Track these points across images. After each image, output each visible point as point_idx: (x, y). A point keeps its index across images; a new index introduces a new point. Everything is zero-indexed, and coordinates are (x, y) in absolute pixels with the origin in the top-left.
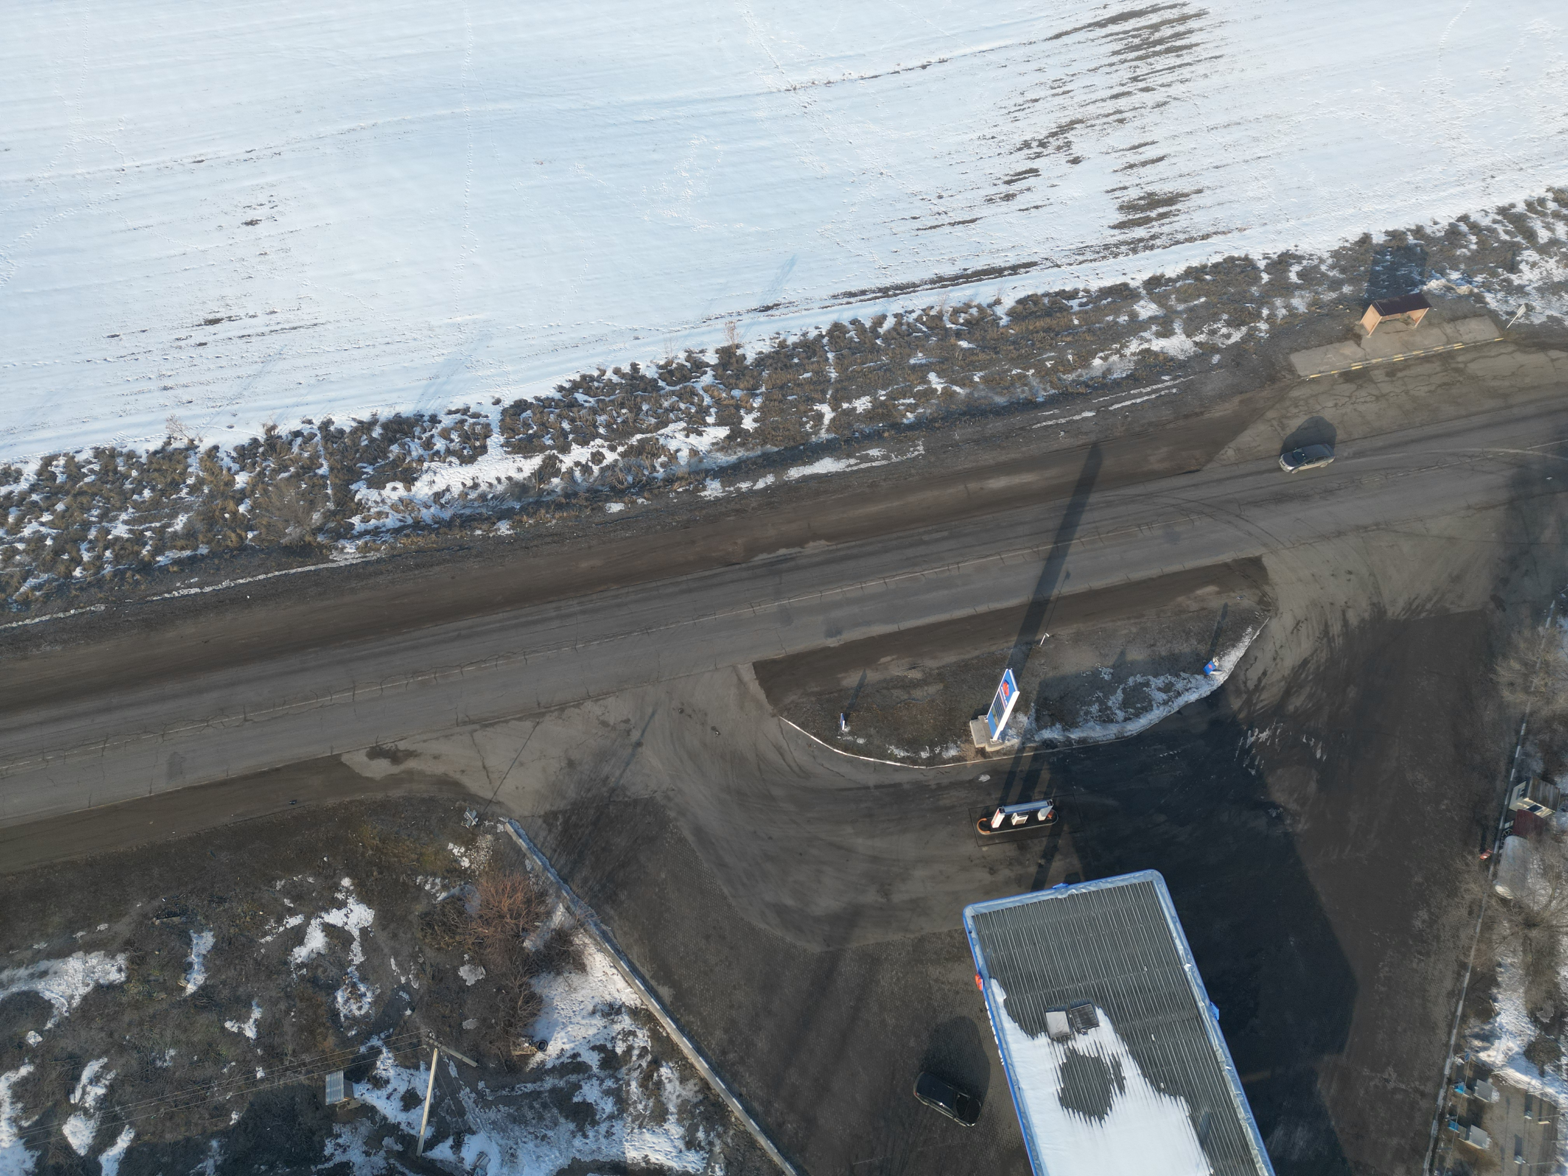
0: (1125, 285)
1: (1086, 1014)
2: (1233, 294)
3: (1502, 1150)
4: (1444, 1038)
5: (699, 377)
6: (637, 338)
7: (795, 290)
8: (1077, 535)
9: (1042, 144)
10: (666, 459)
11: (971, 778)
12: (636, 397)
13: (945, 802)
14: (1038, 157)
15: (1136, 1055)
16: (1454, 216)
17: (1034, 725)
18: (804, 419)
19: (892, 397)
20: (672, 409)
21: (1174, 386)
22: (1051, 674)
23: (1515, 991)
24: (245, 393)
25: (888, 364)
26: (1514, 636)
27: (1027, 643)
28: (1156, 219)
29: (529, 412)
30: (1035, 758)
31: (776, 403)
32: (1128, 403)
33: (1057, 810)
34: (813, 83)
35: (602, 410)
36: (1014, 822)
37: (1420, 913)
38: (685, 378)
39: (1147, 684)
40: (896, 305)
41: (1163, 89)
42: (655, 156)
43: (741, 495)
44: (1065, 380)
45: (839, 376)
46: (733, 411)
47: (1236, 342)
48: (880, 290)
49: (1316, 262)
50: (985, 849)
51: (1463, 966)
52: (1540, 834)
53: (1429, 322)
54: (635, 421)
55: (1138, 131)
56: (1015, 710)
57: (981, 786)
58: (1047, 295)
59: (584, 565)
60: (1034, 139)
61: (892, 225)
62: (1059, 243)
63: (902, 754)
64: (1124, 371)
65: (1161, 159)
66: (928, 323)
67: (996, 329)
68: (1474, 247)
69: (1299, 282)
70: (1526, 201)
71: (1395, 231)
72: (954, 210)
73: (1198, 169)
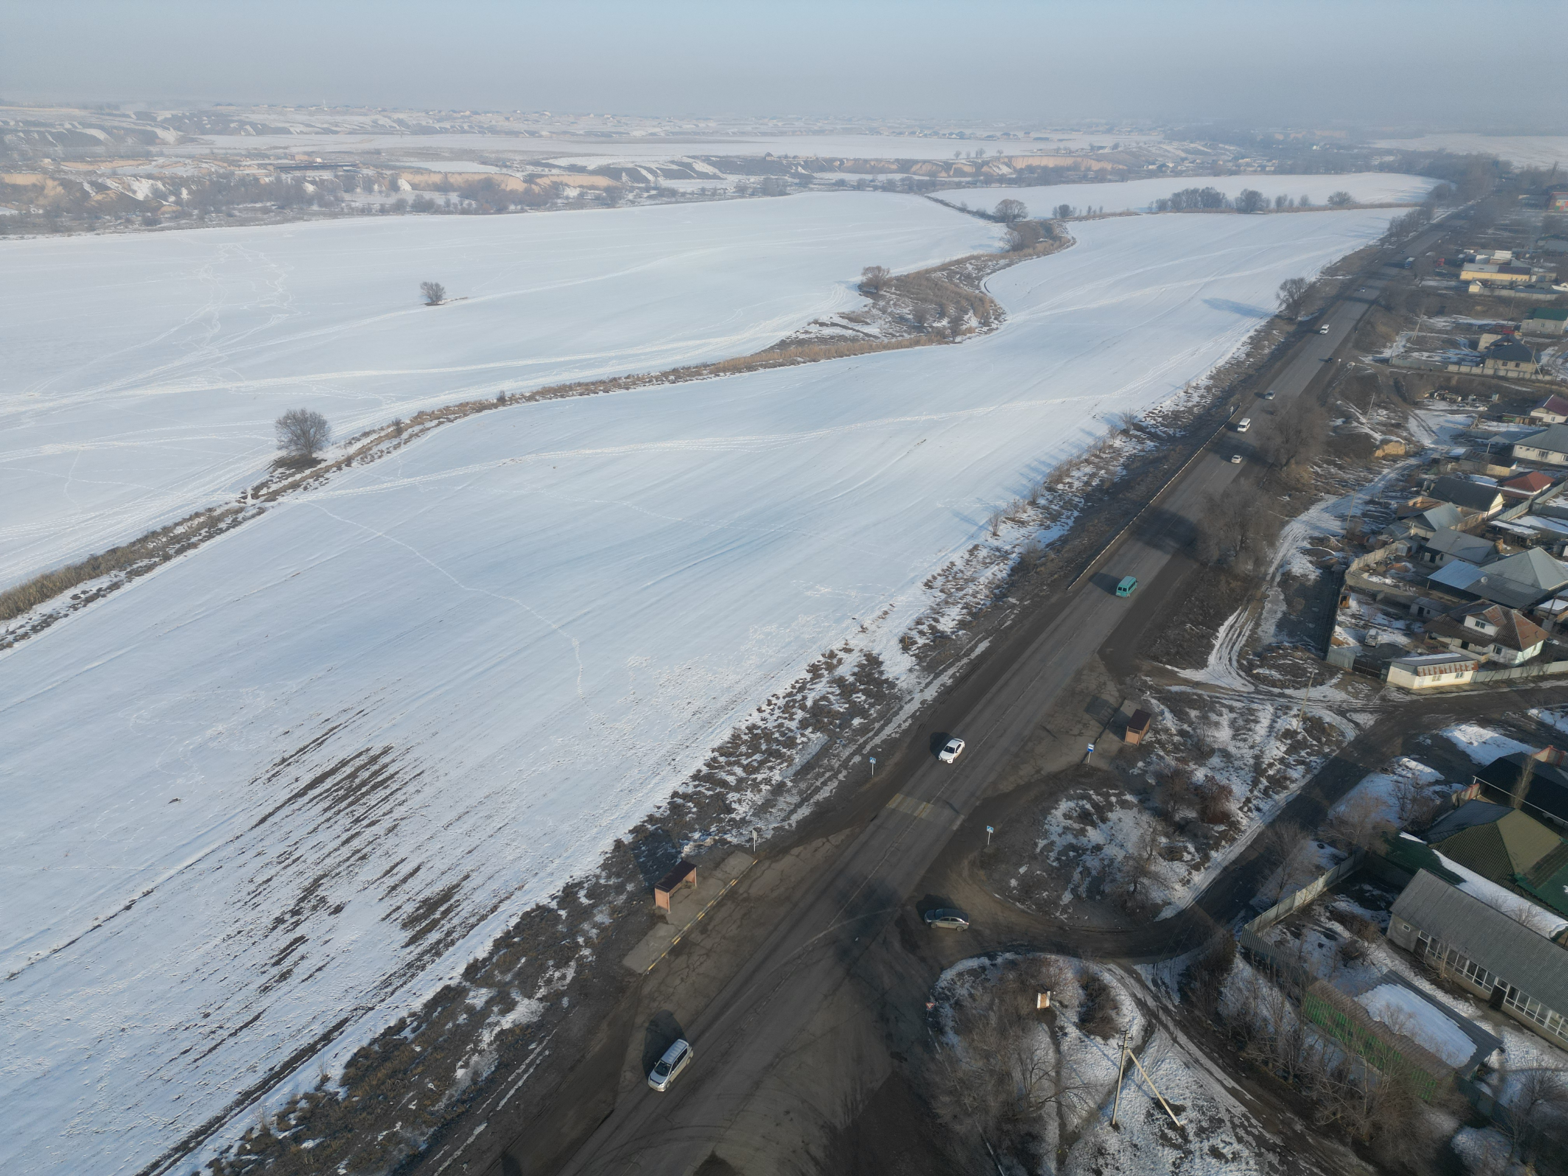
0: (447, 988)
2: (545, 942)
9: (295, 913)
14: (298, 925)
16: (667, 797)
21: (544, 1049)
26: (926, 1075)
28: (442, 918)
32: (512, 1092)
40: (205, 1154)
41: (386, 817)
44: (438, 1111)
47: (573, 978)
48: (176, 1150)
49: (594, 880)
53: (702, 877)
55: (384, 858)
58: (374, 1041)
60: (284, 913)
61: (161, 1073)
62: (361, 988)
64: (491, 1064)
65: (418, 869)
66: (254, 1149)
67: (337, 1107)
68: (695, 810)
69: (591, 902)
70: (705, 764)
71: (635, 827)
72: (229, 1019)
73: (455, 861)
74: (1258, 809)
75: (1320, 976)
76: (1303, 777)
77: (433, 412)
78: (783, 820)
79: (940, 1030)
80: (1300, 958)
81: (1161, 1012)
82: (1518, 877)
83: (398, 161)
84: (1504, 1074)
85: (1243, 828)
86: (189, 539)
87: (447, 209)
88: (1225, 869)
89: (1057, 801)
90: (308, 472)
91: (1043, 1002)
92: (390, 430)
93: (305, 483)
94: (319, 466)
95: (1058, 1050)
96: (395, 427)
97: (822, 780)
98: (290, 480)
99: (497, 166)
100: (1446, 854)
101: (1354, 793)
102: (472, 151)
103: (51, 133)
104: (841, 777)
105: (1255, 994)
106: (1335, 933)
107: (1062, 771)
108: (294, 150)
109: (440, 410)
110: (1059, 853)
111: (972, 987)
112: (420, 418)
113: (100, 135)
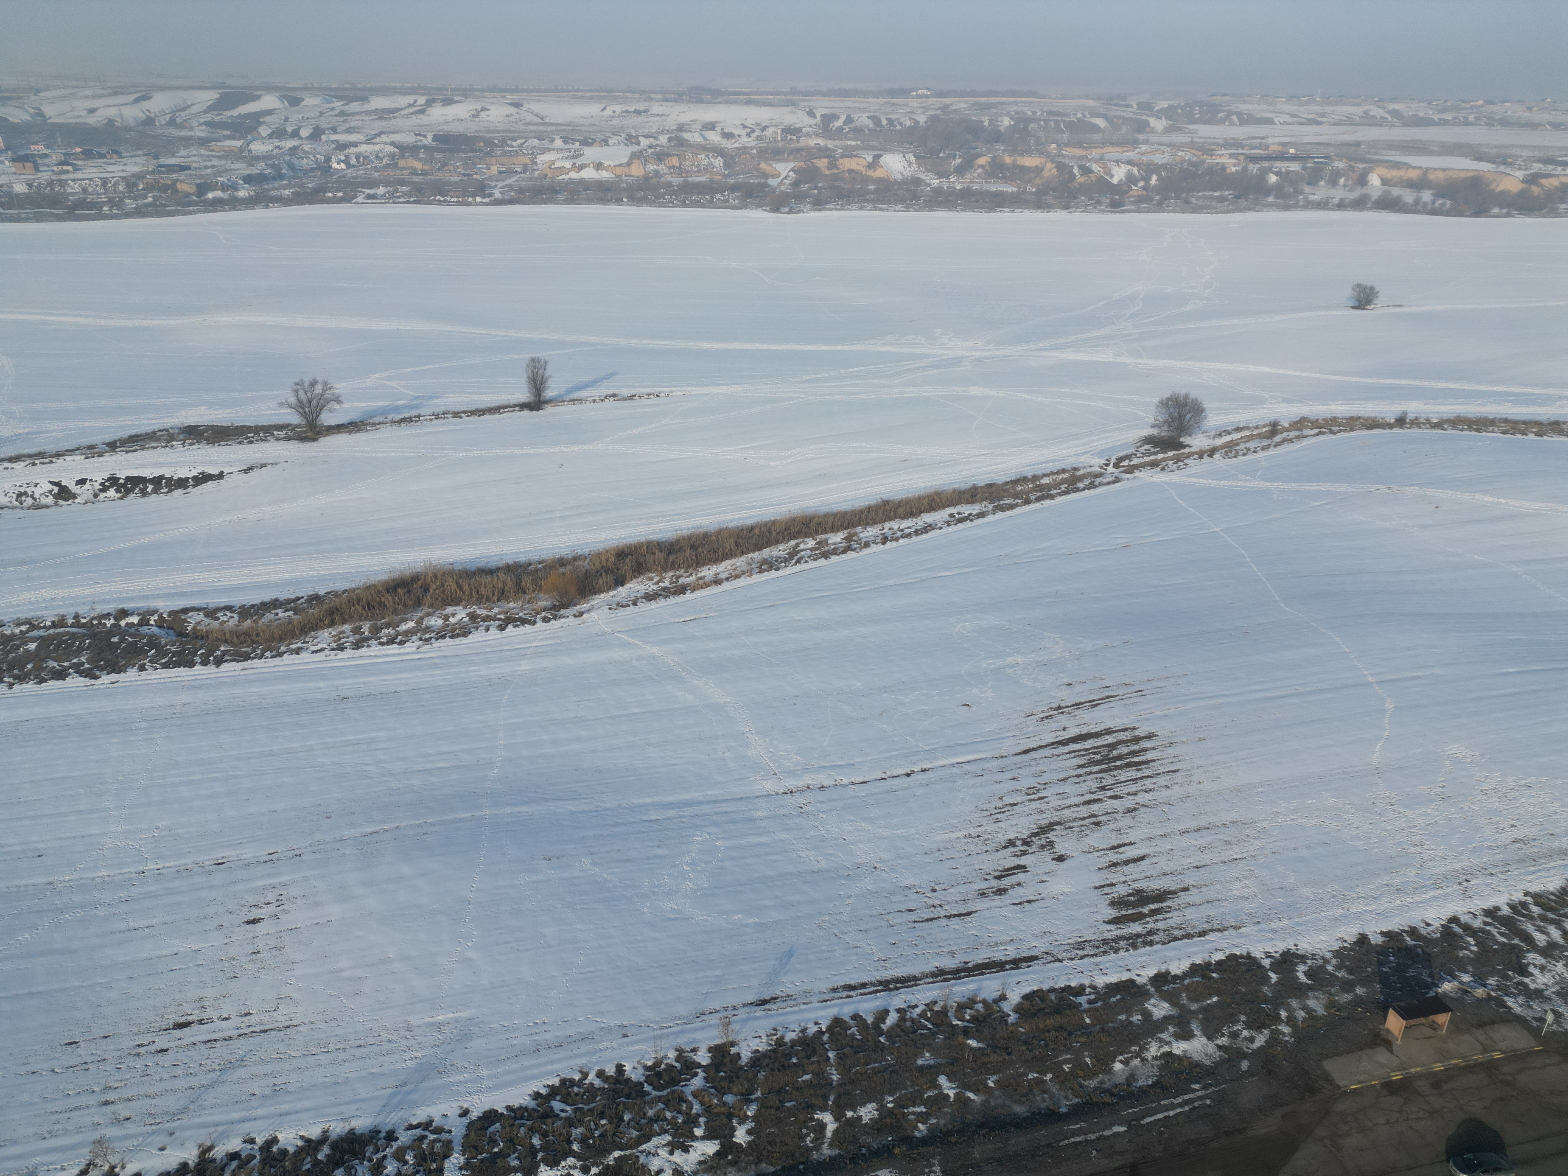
0: (1132, 981)
2: (1245, 994)
5: (689, 1080)
6: (625, 1036)
7: (793, 983)
9: (1026, 843)
12: (618, 1105)
14: (1024, 854)
16: (1444, 918)
18: (804, 1131)
19: (901, 1104)
20: (657, 1118)
21: (1206, 1097)
24: (191, 1107)
25: (894, 1065)
28: (1149, 916)
29: (498, 1125)
31: (773, 1111)
32: (1160, 1116)
34: (808, 787)
35: (579, 1121)
38: (674, 1082)
40: (899, 1000)
41: (1130, 797)
42: (660, 852)
44: (1087, 1087)
45: (842, 1079)
46: (725, 1121)
47: (1262, 1046)
48: (880, 983)
49: (1321, 962)
54: (614, 1134)
55: (1115, 833)
58: (1052, 990)
60: (1017, 838)
61: (889, 917)
62: (1057, 937)
64: (1149, 1077)
65: (1142, 858)
66: (932, 1019)
67: (1004, 1027)
68: (1475, 949)
69: (1309, 982)
70: (1508, 904)
71: (1391, 932)
72: (948, 903)
73: (1179, 868)
77: (1317, 420)
83: (1376, 154)
86: (1050, 490)
87: (1415, 208)
90: (1170, 454)
92: (1264, 430)
93: (1164, 464)
94: (1183, 451)
96: (1270, 428)
98: (1152, 457)
99: (1494, 162)
102: (1468, 146)
103: (1064, 122)
108: (1271, 140)
109: (1325, 420)
112: (1300, 424)
113: (1101, 123)
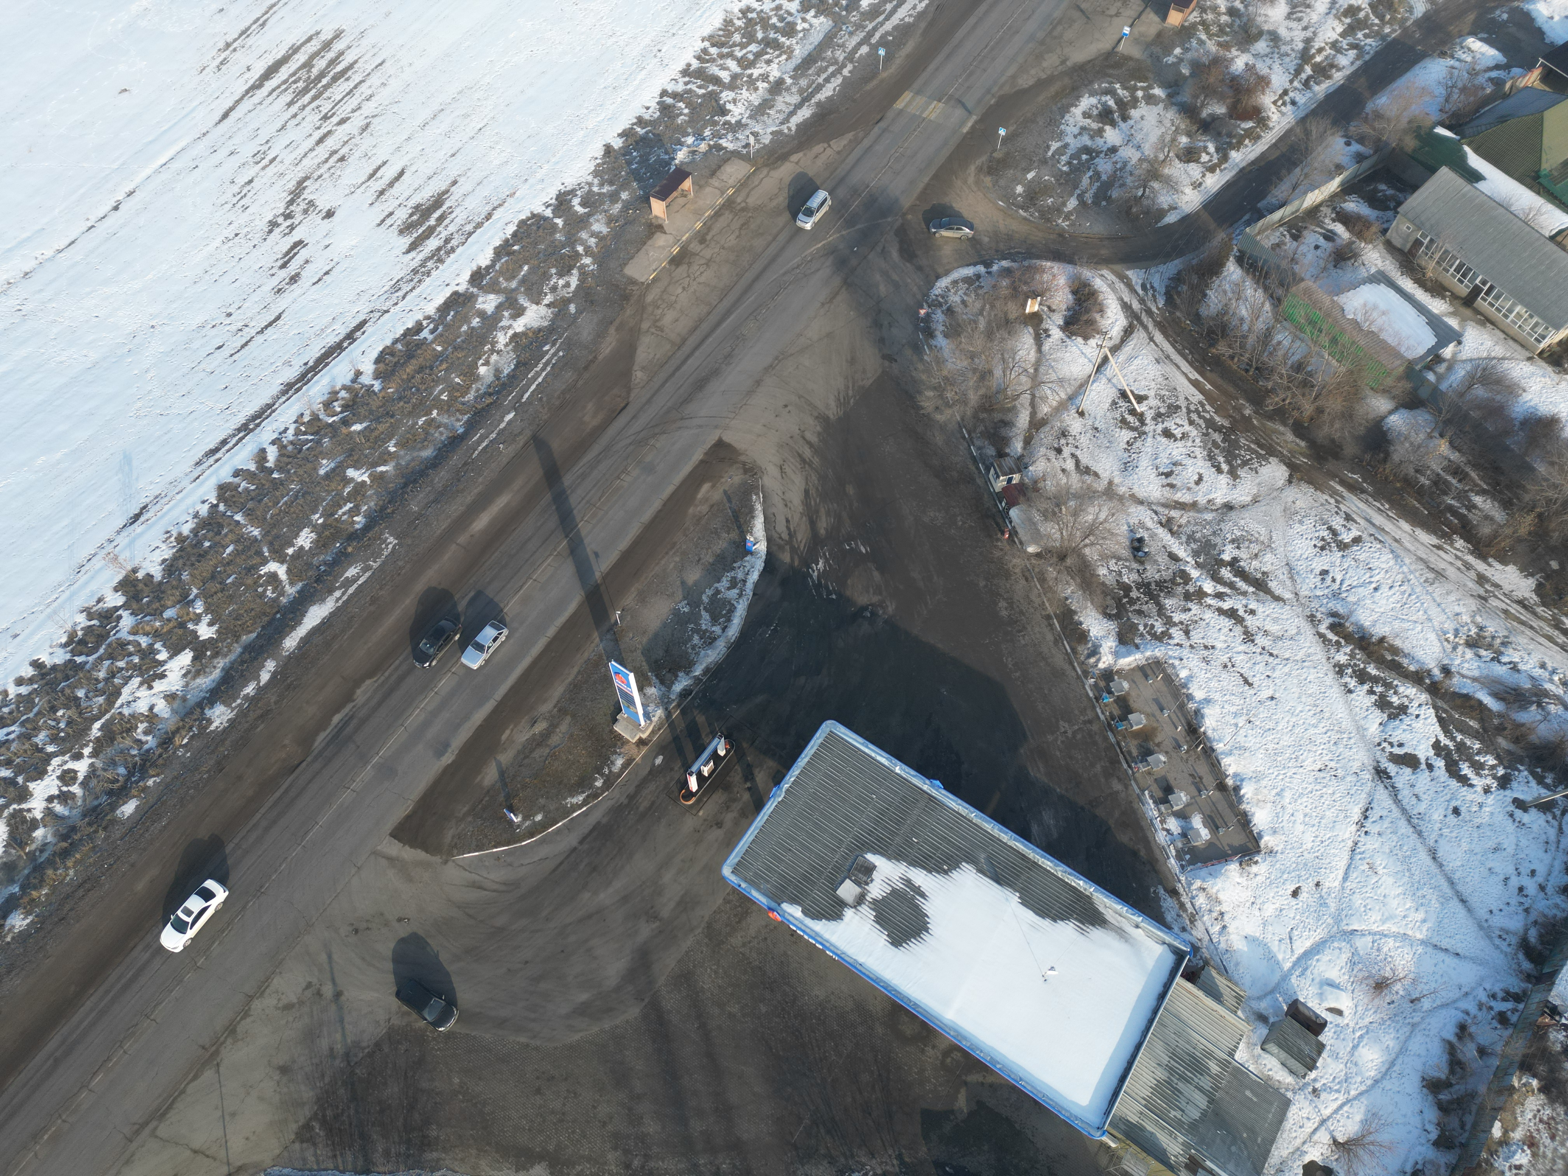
0: (456, 293)
1: (862, 866)
2: (545, 250)
3: (1154, 716)
4: (1074, 674)
5: (116, 626)
6: (16, 636)
7: (151, 483)
8: (578, 519)
9: (288, 216)
10: (145, 724)
11: (648, 769)
12: (62, 691)
13: (644, 805)
14: (293, 229)
15: (914, 863)
16: (656, 95)
17: (663, 689)
18: (260, 589)
19: (329, 514)
20: (112, 674)
21: (558, 351)
22: (645, 640)
23: (1086, 608)
25: (301, 489)
26: (914, 374)
27: (608, 631)
28: (438, 225)
30: (683, 712)
31: (220, 595)
32: (533, 387)
33: (729, 738)
34: (9, 283)
35: (34, 729)
36: (706, 774)
37: (1000, 605)
38: (102, 637)
39: (718, 592)
40: (266, 434)
41: (356, 114)
43: (252, 700)
44: (468, 401)
45: (263, 529)
46: (180, 632)
47: (577, 286)
48: (239, 430)
49: (587, 188)
50: (701, 813)
51: (1048, 617)
52: (1025, 495)
53: (699, 186)
54: (80, 713)
55: (364, 160)
56: (641, 689)
57: (661, 770)
58: (396, 341)
59: (140, 886)
60: (276, 216)
61: (202, 366)
62: (372, 292)
63: (581, 798)
64: (510, 363)
65: (401, 173)
66: (309, 431)
67: (375, 397)
68: (687, 111)
69: (586, 210)
70: (695, 57)
71: (624, 131)
72: (252, 319)
73: (439, 165)
74: (1293, 103)
75: (1308, 276)
76: (1352, 63)
78: (782, 123)
79: (930, 334)
80: (1292, 259)
81: (1144, 314)
82: (1543, 173)
84: (1452, 364)
85: (1271, 125)
88: (1242, 170)
89: (1078, 98)
91: (1032, 307)
95: (1039, 350)
97: (824, 76)
100: (1476, 151)
101: (1402, 83)
104: (846, 72)
105: (1239, 295)
106: (1335, 234)
107: (1089, 61)
110: (1072, 157)
111: (965, 294)
